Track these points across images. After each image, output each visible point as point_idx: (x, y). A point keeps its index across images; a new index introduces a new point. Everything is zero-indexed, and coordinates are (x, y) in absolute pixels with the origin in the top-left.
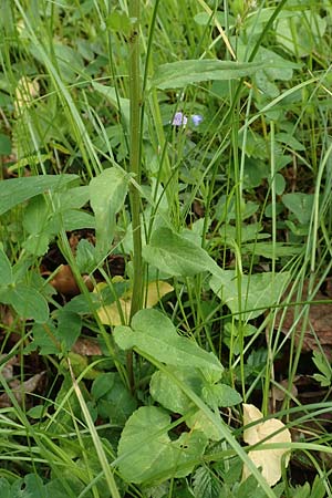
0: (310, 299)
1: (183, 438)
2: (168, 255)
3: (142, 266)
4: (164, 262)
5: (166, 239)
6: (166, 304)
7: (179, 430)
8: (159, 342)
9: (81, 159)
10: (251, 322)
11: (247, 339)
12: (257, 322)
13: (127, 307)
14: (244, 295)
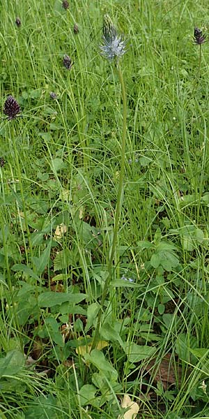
0: (162, 357)
1: (99, 398)
2: (107, 332)
3: (98, 335)
4: (105, 335)
5: (108, 327)
6: (104, 350)
7: (99, 394)
8: (99, 361)
9: (83, 278)
10: (134, 363)
11: (132, 370)
12: (137, 364)
13: (90, 349)
14: (135, 353)
